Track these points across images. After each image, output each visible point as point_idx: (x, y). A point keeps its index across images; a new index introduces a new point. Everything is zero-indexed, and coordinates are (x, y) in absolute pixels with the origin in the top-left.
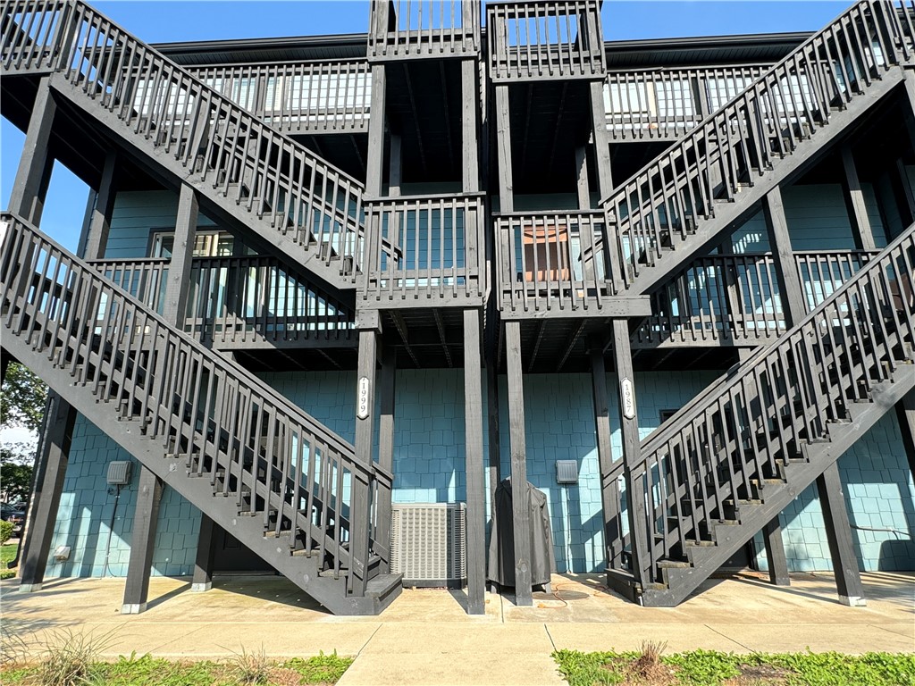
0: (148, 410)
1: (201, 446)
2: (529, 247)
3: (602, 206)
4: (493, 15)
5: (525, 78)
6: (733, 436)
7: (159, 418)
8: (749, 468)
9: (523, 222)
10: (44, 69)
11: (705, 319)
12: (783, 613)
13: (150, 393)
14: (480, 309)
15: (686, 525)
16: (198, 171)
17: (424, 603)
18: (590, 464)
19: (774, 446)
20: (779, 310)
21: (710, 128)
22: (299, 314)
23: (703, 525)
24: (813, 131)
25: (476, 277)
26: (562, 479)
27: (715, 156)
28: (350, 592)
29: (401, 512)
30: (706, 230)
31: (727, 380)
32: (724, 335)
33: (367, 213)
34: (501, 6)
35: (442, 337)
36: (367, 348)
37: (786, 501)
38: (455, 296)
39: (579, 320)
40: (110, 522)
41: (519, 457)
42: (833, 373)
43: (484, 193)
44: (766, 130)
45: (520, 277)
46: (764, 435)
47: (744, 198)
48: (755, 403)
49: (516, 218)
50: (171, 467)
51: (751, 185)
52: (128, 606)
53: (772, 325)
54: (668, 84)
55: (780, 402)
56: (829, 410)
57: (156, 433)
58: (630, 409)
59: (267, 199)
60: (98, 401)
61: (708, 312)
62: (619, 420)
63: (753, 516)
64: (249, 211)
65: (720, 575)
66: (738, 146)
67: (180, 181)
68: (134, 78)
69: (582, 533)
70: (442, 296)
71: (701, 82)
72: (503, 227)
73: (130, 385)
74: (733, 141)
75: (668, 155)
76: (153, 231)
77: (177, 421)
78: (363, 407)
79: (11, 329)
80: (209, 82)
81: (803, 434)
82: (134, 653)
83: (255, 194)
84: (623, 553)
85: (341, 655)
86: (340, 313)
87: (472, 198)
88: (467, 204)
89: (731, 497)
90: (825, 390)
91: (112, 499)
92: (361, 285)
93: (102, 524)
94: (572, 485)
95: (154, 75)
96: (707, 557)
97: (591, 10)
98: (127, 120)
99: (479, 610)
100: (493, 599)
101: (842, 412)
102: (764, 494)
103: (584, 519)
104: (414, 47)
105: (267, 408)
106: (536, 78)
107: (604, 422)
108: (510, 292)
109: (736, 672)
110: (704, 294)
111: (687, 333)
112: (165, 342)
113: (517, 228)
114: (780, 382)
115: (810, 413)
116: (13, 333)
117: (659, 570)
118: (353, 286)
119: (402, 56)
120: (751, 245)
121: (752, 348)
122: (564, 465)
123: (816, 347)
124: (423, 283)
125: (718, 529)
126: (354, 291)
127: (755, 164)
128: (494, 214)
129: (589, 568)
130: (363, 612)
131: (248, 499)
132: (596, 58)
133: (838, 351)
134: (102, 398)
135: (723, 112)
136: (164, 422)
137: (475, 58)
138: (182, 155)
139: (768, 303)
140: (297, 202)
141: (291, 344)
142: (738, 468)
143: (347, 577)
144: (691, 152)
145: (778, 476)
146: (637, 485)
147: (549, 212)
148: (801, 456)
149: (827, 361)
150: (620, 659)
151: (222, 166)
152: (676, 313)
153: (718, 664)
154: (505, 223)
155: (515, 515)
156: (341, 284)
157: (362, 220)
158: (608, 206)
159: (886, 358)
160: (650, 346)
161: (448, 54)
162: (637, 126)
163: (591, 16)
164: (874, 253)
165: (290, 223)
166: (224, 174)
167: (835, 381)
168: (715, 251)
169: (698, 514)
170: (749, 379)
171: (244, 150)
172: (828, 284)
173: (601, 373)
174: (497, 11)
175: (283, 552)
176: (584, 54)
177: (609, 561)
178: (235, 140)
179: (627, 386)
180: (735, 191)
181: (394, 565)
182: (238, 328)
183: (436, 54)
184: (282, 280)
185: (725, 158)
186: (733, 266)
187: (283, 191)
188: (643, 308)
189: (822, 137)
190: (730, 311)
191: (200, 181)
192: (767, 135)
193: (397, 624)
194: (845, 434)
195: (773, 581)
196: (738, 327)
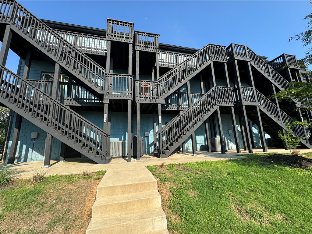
0: (48, 120)
1: (64, 129)
2: (142, 87)
3: (157, 81)
4: (136, 34)
5: (143, 50)
6: (178, 127)
7: (52, 122)
8: (180, 133)
9: (141, 82)
10: (7, 22)
11: (175, 105)
12: (184, 157)
13: (49, 115)
14: (132, 100)
15: (169, 143)
16: (60, 60)
17: (118, 161)
18: (152, 132)
19: (185, 129)
20: (188, 104)
21: (178, 67)
22: (90, 98)
23: (172, 143)
24: (196, 71)
25: (131, 93)
26: (146, 135)
27: (179, 72)
28: (102, 159)
29: (112, 143)
30: (176, 88)
31: (178, 117)
32: (178, 108)
33: (106, 76)
34: (138, 32)
35: (122, 105)
36: (106, 107)
37: (186, 139)
38: (126, 97)
39: (152, 104)
40: (32, 148)
41: (139, 131)
42: (195, 116)
43: (133, 75)
44: (188, 68)
45: (140, 94)
46: (183, 127)
47: (183, 82)
48: (182, 121)
49: (140, 81)
50: (56, 133)
51: (185, 80)
52: (45, 166)
53: (186, 106)
54: (171, 55)
55: (186, 121)
56: (194, 122)
57: (51, 125)
58: (160, 122)
59: (81, 70)
60: (33, 117)
61: (175, 103)
62: (158, 124)
63: (180, 141)
64: (76, 72)
65: (174, 153)
66: (183, 71)
67: (55, 62)
68: (36, 29)
69: (149, 146)
70: (124, 97)
71: (177, 56)
72: (137, 83)
73: (43, 114)
74: (182, 70)
75: (170, 72)
76: (42, 72)
77: (57, 123)
78: (105, 120)
79: (3, 97)
80: (60, 35)
81: (190, 127)
82: (53, 174)
83: (77, 68)
84: (157, 149)
85: (104, 170)
86: (98, 98)
87: (131, 76)
88: (130, 77)
89: (177, 138)
90: (194, 119)
91: (32, 142)
92: (105, 93)
93: (30, 148)
94: (148, 137)
95: (43, 29)
96: (172, 149)
97: (157, 37)
98: (38, 43)
99: (130, 161)
100: (132, 159)
101: (196, 123)
102: (182, 137)
103: (150, 143)
104: (118, 38)
105: (82, 120)
106: (145, 50)
107: (155, 124)
108: (138, 97)
109: (176, 166)
110: (175, 99)
111: (171, 107)
112: (53, 103)
113: (140, 83)
114: (187, 117)
115: (191, 123)
116: (3, 98)
117: (164, 152)
118: (103, 93)
119: (115, 40)
120: (184, 90)
121: (182, 111)
122: (146, 133)
123: (193, 111)
124: (116, 93)
125: (174, 144)
126: (103, 94)
127: (186, 76)
128: (135, 80)
129: (150, 153)
130: (105, 163)
131: (77, 141)
132: (157, 48)
133: (196, 112)
134: (34, 116)
135: (181, 64)
136: (53, 123)
137: (132, 44)
138: (56, 55)
139: (186, 102)
140: (89, 72)
141: (85, 105)
142: (179, 133)
143: (102, 156)
144: (174, 71)
145: (185, 134)
146: (161, 136)
147: (146, 81)
148: (189, 131)
149: (194, 114)
150: (158, 166)
151: (67, 60)
152: (169, 103)
153: (173, 165)
154: (137, 82)
155: (137, 143)
156: (100, 92)
157: (105, 78)
158: (158, 81)
159: (203, 114)
160: (164, 109)
161: (126, 41)
162: (165, 64)
163: (157, 38)
164: (204, 94)
165: (87, 77)
166: (68, 62)
167: (195, 117)
168: (177, 92)
169: (171, 141)
170: (182, 117)
171: (71, 55)
172: (196, 99)
173: (155, 114)
174: (137, 33)
175: (86, 152)
176: (155, 47)
177: (154, 151)
178: (68, 52)
179: (160, 117)
180: (182, 80)
181: (110, 154)
182: (71, 100)
183: (123, 41)
184: (85, 92)
185: (180, 73)
186: (180, 95)
187: (85, 69)
188: (164, 102)
189: (197, 72)
190: (179, 103)
191: (61, 63)
192: (188, 69)
193: (113, 165)
194: (196, 127)
195: (183, 153)
196: (180, 106)
